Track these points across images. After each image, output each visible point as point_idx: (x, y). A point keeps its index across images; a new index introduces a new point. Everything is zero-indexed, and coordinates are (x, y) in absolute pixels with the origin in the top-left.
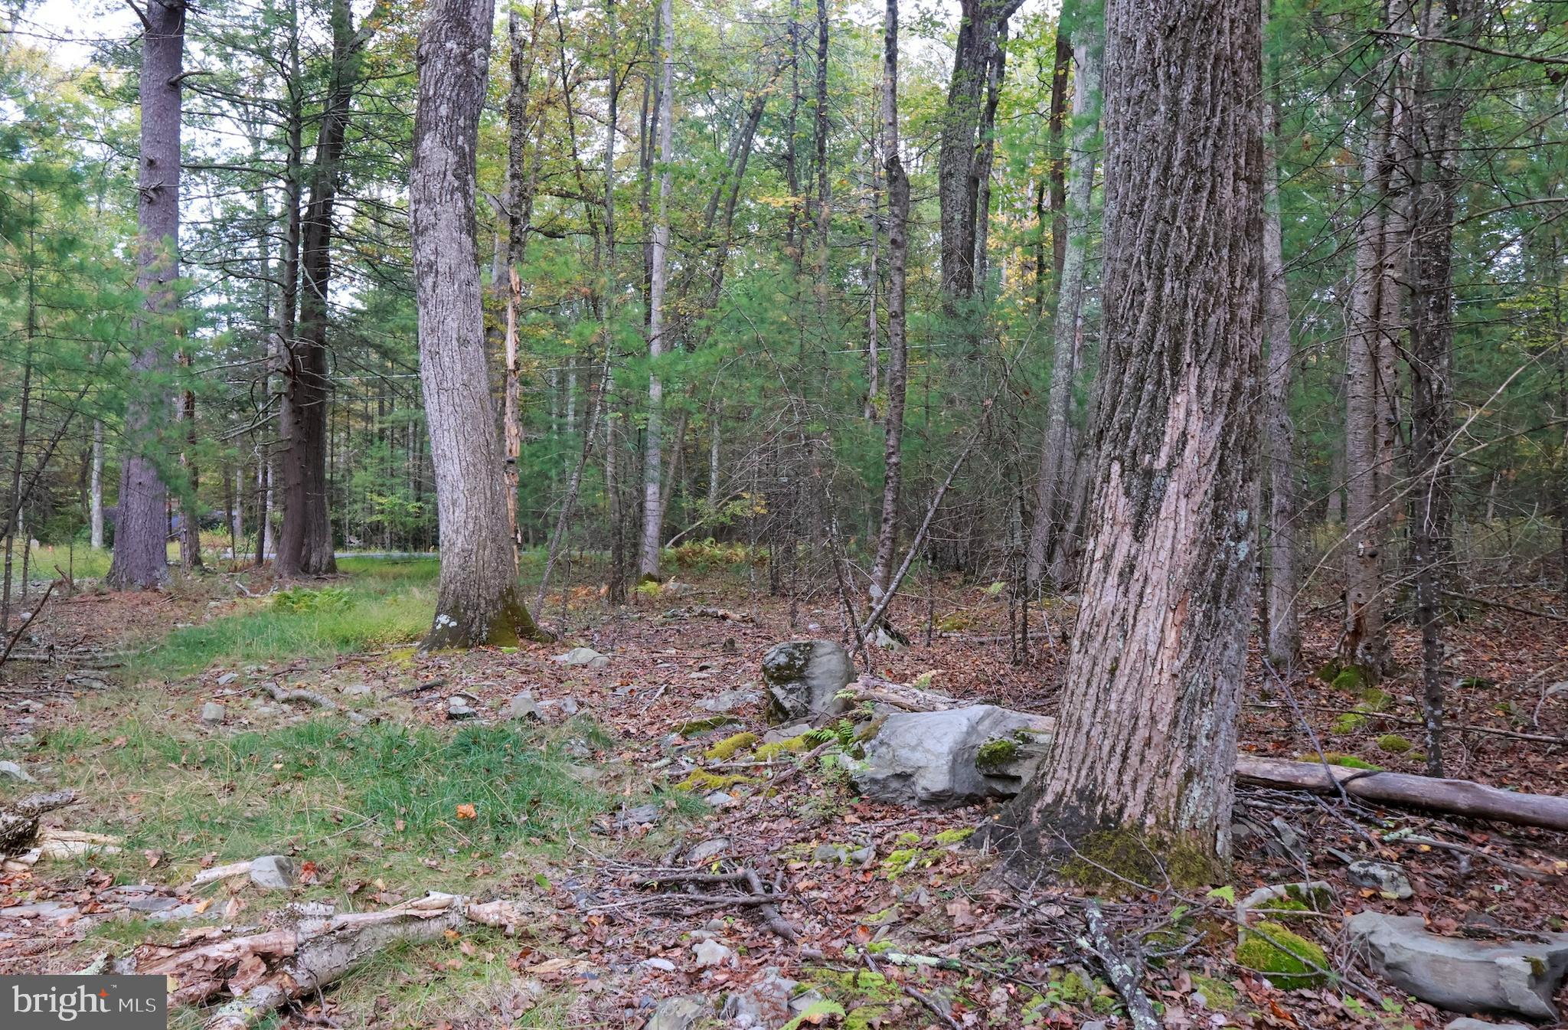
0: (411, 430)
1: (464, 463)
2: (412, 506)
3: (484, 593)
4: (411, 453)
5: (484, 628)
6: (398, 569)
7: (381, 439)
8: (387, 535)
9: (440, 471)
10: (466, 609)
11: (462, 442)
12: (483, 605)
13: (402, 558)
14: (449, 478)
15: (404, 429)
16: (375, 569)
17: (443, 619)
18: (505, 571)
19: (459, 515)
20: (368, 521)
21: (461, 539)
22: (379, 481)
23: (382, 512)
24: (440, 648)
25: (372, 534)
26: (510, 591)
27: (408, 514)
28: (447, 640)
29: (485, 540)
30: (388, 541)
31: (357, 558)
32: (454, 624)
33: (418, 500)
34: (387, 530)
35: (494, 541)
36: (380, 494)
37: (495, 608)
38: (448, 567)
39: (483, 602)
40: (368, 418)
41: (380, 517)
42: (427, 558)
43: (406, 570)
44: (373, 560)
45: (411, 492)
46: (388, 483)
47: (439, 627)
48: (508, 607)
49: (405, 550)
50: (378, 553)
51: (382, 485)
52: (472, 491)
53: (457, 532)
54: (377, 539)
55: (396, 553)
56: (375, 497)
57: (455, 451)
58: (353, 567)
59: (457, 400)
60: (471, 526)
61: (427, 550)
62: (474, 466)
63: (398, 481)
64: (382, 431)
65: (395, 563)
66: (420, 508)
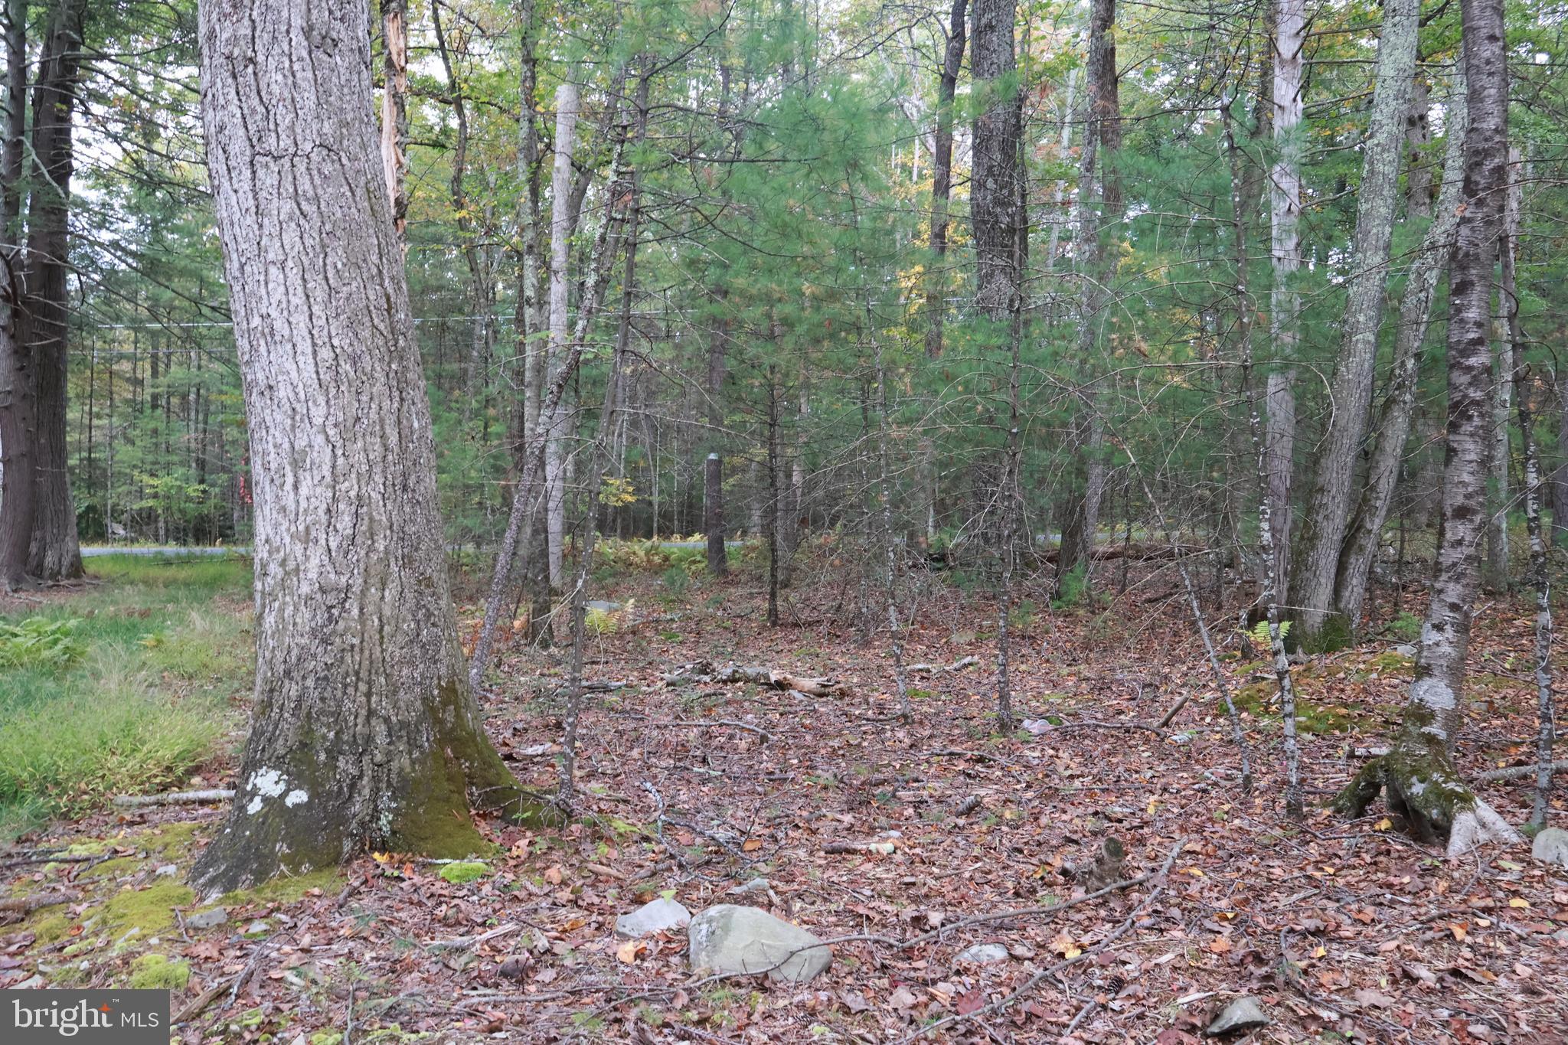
0: (192, 397)
1: (325, 353)
2: (193, 489)
3: (385, 707)
4: (192, 425)
5: (385, 800)
6: (171, 572)
7: (154, 407)
8: (161, 524)
9: (257, 374)
10: (333, 754)
11: (320, 294)
12: (381, 739)
13: (178, 556)
14: (283, 392)
15: (184, 397)
16: (137, 573)
17: (268, 782)
18: (436, 642)
19: (313, 492)
20: (136, 507)
21: (316, 558)
22: (150, 458)
23: (155, 496)
24: (261, 876)
25: (143, 524)
26: (450, 693)
27: (189, 499)
28: (282, 848)
29: (385, 561)
30: (162, 532)
31: (116, 558)
32: (298, 797)
33: (202, 482)
34: (161, 519)
35: (407, 562)
36: (153, 475)
37: (413, 744)
38: (278, 632)
39: (381, 729)
40: (138, 382)
41: (151, 503)
42: (212, 557)
43: (184, 573)
44: (136, 559)
45: (193, 471)
46: (162, 460)
47: (255, 807)
48: (448, 737)
49: (185, 543)
50: (146, 548)
51: (154, 463)
52: (349, 429)
53: (307, 538)
54: (148, 529)
55: (171, 549)
56: (146, 478)
57: (301, 320)
58: (107, 569)
59: (305, 185)
60: (345, 523)
61: (212, 543)
62: (355, 360)
63: (175, 458)
64: (155, 397)
65: (168, 562)
66: (204, 492)
